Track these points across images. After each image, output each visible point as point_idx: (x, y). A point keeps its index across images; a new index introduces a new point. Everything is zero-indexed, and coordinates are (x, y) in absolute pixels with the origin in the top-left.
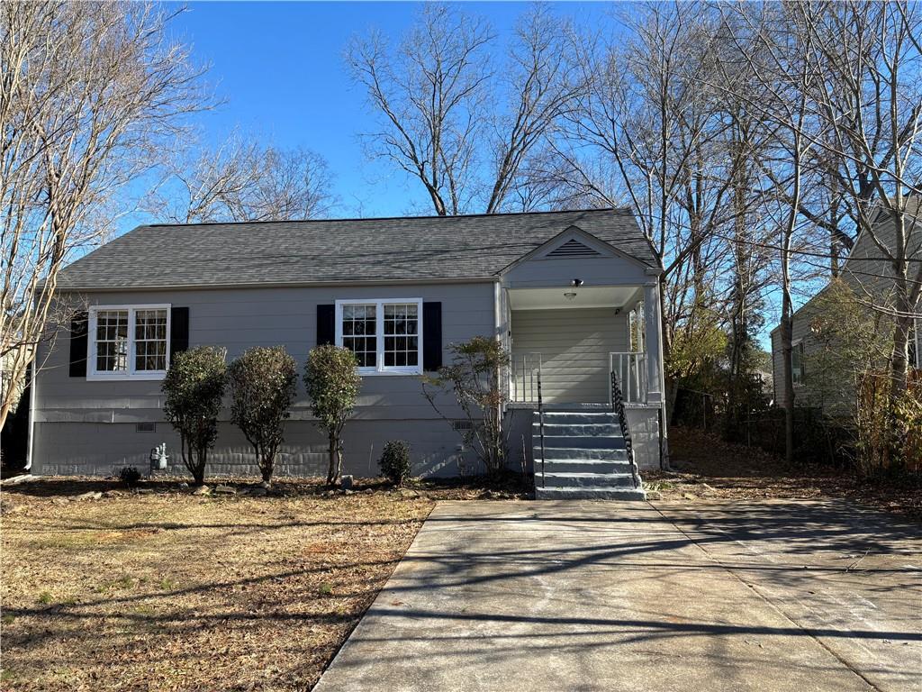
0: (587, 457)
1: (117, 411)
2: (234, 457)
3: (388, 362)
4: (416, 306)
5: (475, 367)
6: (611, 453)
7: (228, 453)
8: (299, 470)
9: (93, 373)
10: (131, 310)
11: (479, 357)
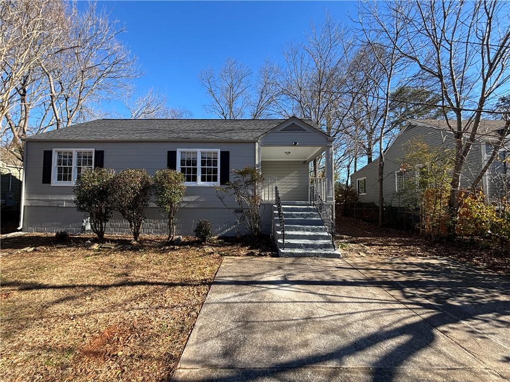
0: (304, 230)
1: (66, 201)
2: (125, 224)
3: (203, 180)
4: (217, 153)
5: (246, 182)
6: (316, 228)
7: (122, 222)
8: (158, 232)
9: (54, 182)
10: (75, 151)
11: (248, 177)
